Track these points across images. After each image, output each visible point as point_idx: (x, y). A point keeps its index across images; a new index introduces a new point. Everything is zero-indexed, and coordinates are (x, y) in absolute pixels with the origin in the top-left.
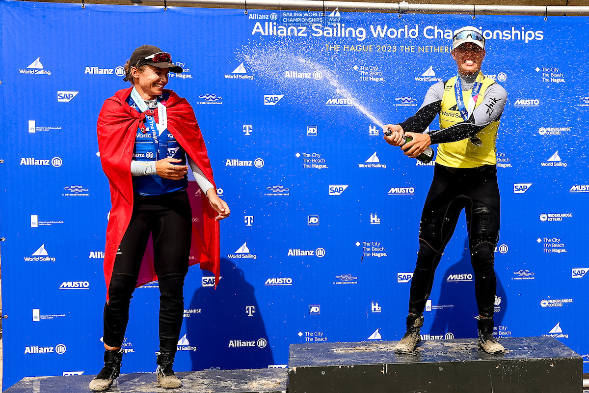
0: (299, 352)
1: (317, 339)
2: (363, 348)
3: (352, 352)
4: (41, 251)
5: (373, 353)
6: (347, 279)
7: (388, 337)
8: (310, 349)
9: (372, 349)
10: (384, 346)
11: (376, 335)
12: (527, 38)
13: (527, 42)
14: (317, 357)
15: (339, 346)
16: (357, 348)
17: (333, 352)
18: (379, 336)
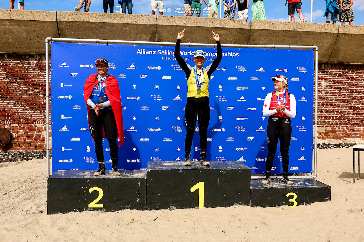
0: (151, 164)
1: (157, 160)
2: (173, 163)
3: (169, 165)
4: (65, 127)
5: (177, 165)
6: (168, 139)
7: (182, 160)
8: (155, 163)
9: (177, 164)
10: (181, 163)
11: (178, 159)
12: (233, 56)
13: (233, 57)
14: (157, 166)
15: (165, 163)
16: (171, 163)
17: (163, 164)
18: (179, 160)
